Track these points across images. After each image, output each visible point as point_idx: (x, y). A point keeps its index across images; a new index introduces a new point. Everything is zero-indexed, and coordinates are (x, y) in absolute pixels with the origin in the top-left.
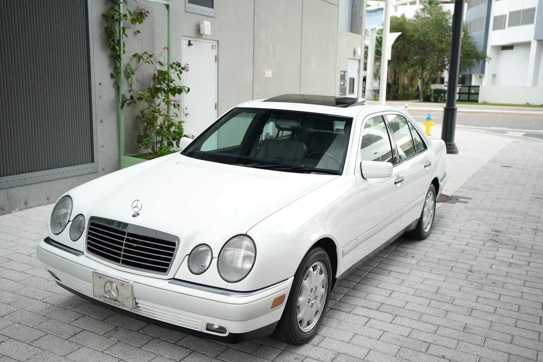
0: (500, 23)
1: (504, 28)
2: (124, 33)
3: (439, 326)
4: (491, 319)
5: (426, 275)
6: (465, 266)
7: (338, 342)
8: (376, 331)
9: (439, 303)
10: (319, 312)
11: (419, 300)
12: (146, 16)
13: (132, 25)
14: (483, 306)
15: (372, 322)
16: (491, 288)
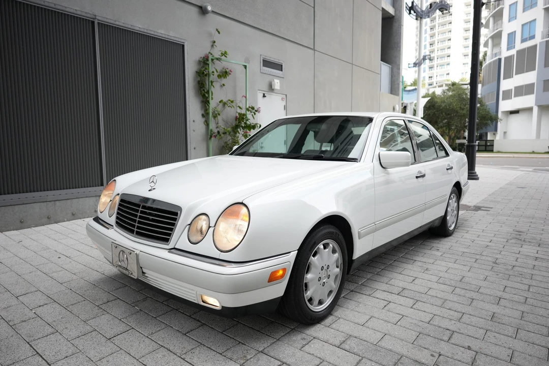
0: (507, 95)
1: (511, 98)
2: (212, 85)
3: (463, 313)
4: (522, 309)
5: (450, 265)
6: (490, 259)
7: (352, 324)
8: (395, 315)
9: (463, 291)
10: (333, 293)
11: (443, 287)
12: (230, 74)
13: (219, 80)
14: (511, 295)
15: (391, 306)
16: (519, 279)
